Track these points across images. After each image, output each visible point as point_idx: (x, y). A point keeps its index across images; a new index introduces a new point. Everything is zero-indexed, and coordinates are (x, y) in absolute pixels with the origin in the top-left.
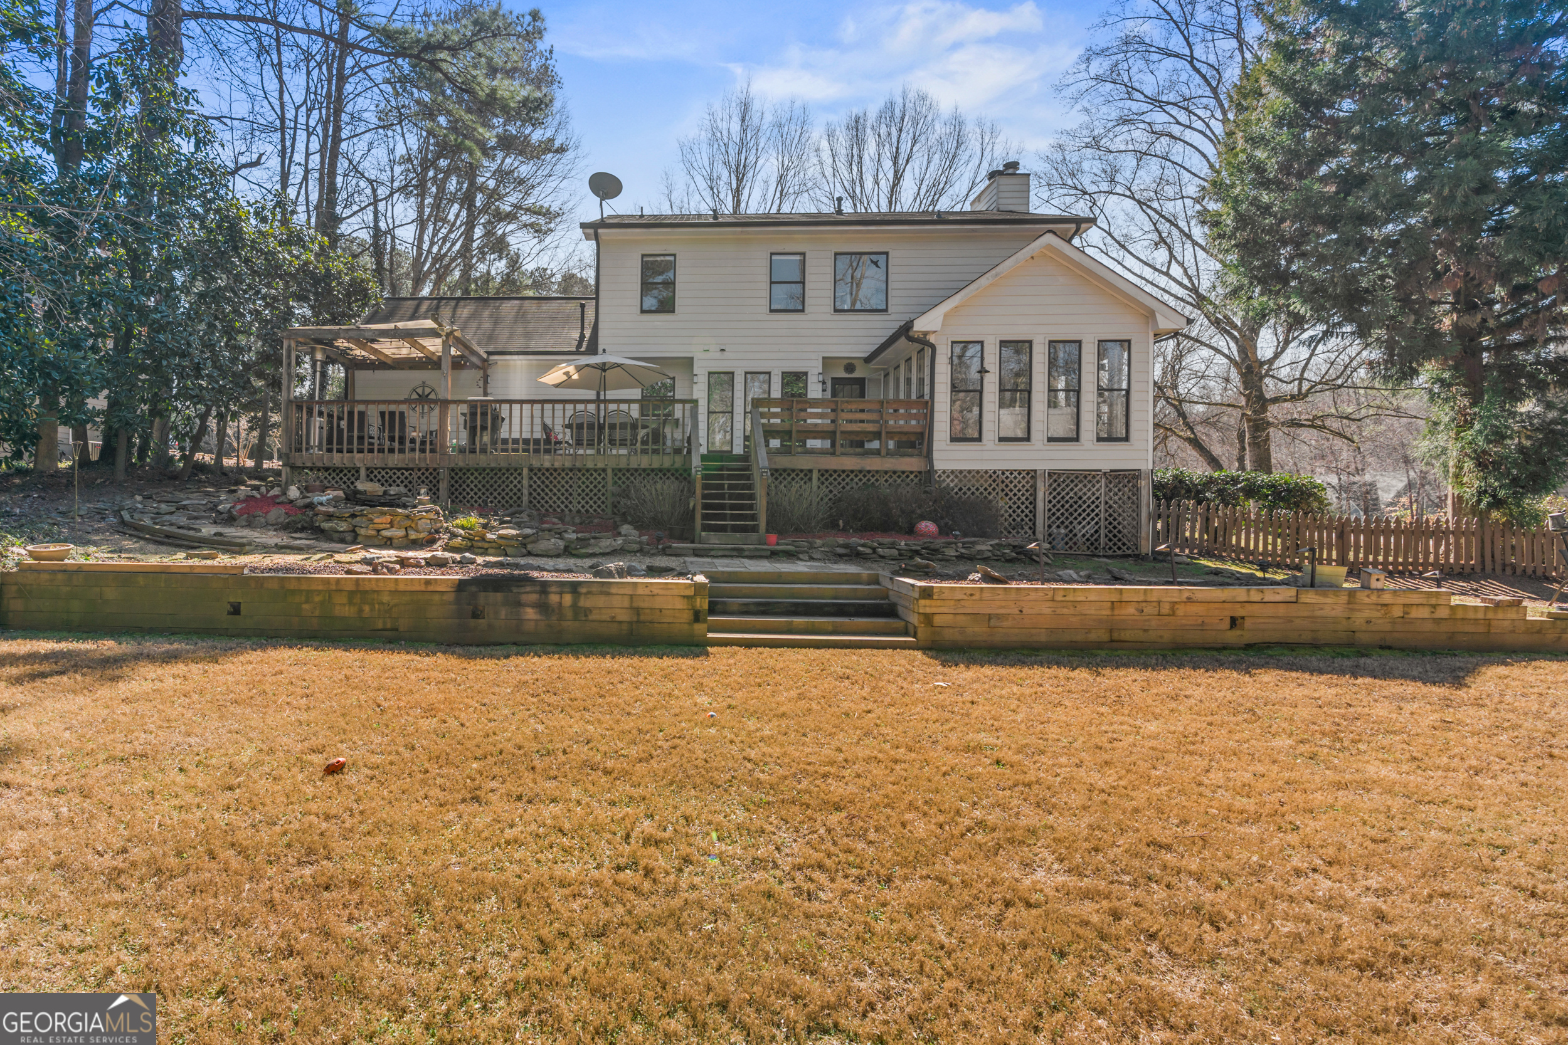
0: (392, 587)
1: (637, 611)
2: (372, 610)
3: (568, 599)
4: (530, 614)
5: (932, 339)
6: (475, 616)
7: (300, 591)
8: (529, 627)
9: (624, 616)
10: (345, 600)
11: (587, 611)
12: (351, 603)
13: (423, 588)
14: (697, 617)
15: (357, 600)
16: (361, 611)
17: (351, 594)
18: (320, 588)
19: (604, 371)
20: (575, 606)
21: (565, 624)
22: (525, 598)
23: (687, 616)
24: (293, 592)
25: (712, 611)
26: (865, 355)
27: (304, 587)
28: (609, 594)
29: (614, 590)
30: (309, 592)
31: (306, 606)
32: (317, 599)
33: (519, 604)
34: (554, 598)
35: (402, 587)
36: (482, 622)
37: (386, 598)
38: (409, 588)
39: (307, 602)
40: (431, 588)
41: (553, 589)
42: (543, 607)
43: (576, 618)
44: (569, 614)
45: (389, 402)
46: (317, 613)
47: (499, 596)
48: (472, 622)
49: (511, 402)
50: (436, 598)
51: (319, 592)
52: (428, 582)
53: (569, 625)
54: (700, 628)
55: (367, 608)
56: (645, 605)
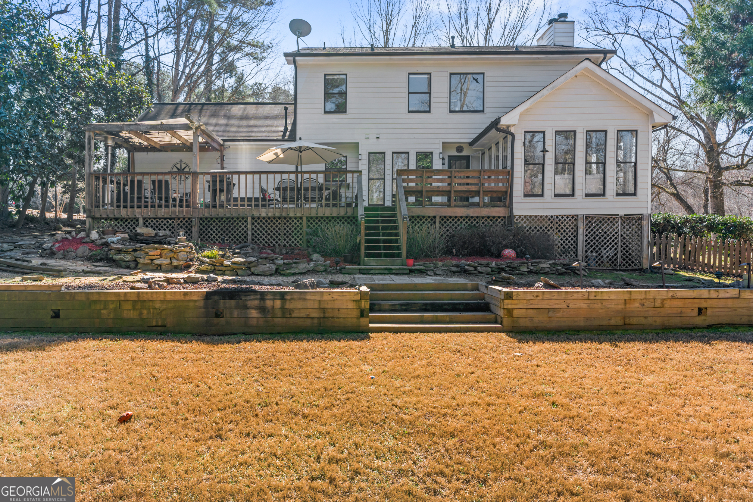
0: (162, 297)
1: (324, 310)
2: (149, 313)
3: (278, 303)
4: (254, 314)
5: (512, 130)
6: (217, 315)
7: (100, 301)
8: (254, 322)
9: (315, 314)
10: (130, 307)
11: (291, 311)
12: (134, 308)
13: (182, 298)
14: (362, 314)
15: (138, 306)
16: (141, 314)
17: (135, 303)
18: (114, 299)
19: (301, 152)
20: (282, 308)
21: (276, 320)
22: (250, 303)
23: (356, 313)
24: (95, 302)
25: (372, 310)
26: (470, 141)
27: (103, 298)
28: (305, 299)
29: (308, 297)
30: (106, 303)
31: (104, 312)
32: (112, 306)
33: (246, 307)
34: (269, 303)
35: (168, 298)
36: (222, 320)
37: (158, 305)
38: (173, 298)
39: (105, 308)
40: (188, 298)
41: (269, 297)
42: (263, 310)
43: (283, 316)
44: (279, 313)
45: (158, 174)
46: (112, 316)
47: (233, 302)
48: (216, 320)
49: (239, 173)
50: (191, 304)
51: (113, 302)
52: (186, 294)
53: (278, 320)
54: (364, 321)
55: (145, 312)
56: (329, 306)
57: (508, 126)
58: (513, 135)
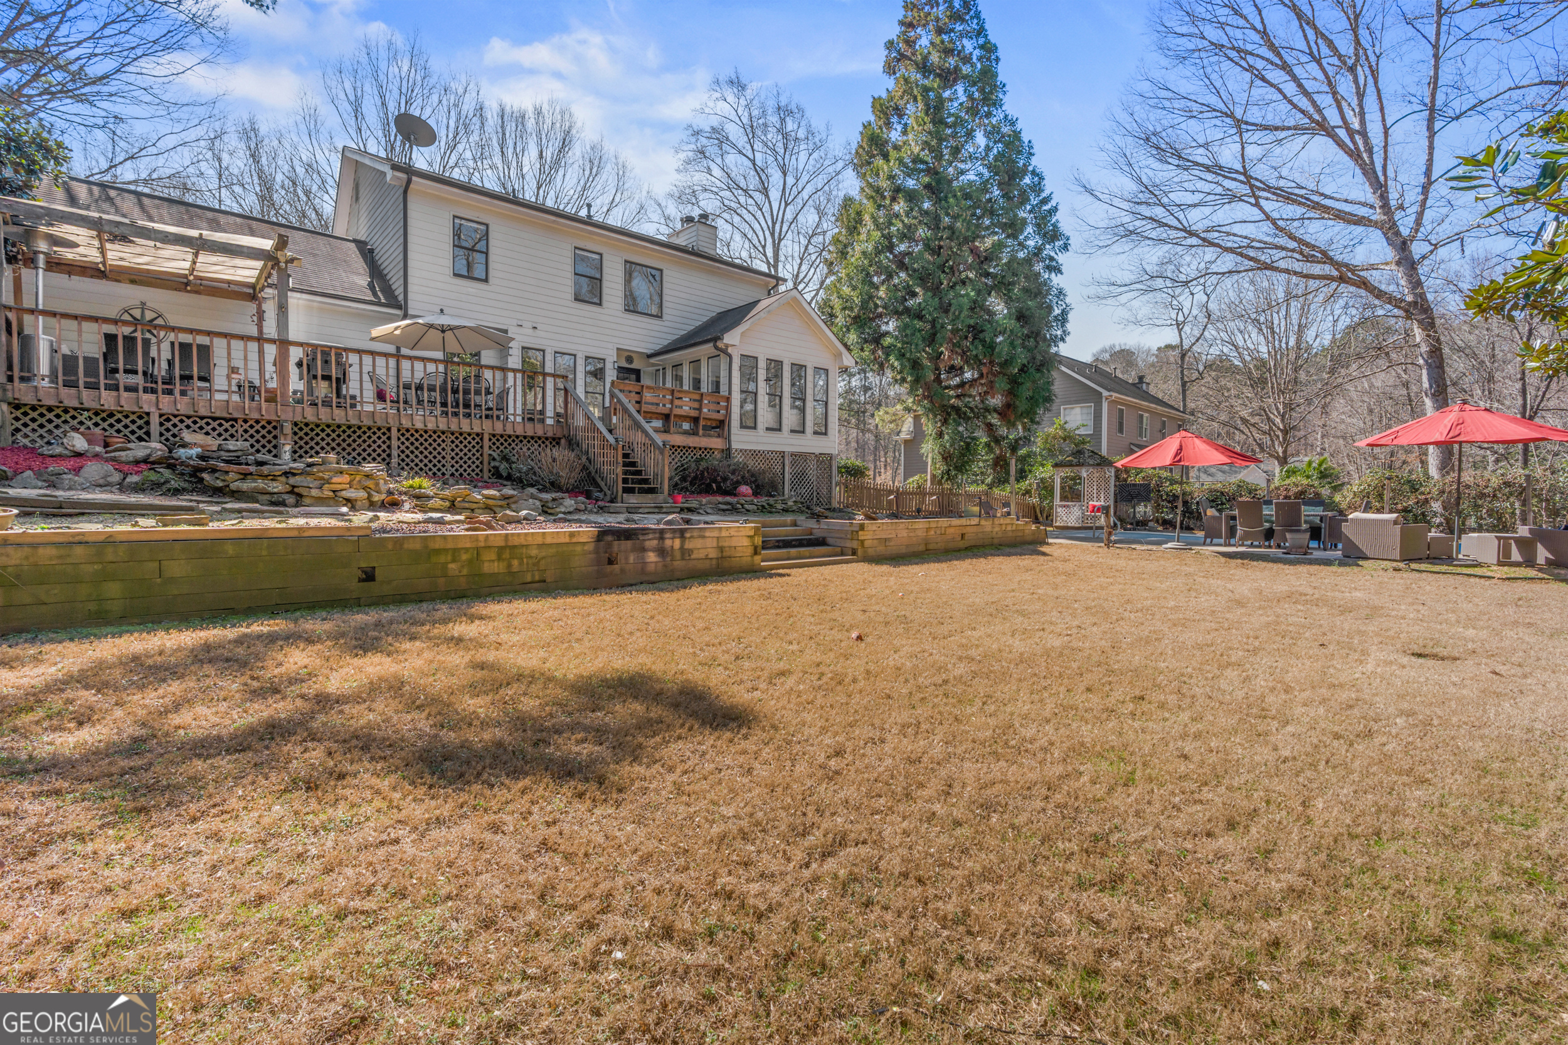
0: (539, 540)
1: (721, 549)
2: (521, 563)
3: (677, 543)
4: (652, 557)
5: (730, 350)
6: (610, 562)
7: (446, 550)
8: (651, 568)
9: (713, 554)
10: (493, 556)
11: (690, 551)
12: (500, 558)
13: (567, 540)
14: (756, 553)
15: (506, 555)
16: (510, 566)
17: (501, 550)
18: (468, 545)
19: (443, 331)
20: (682, 548)
21: (676, 563)
22: (648, 544)
23: (750, 550)
24: (438, 552)
25: (764, 548)
26: (649, 352)
27: (450, 545)
28: (704, 537)
29: (707, 534)
30: (456, 551)
31: (452, 566)
32: (464, 557)
33: (644, 550)
34: (668, 543)
35: (549, 540)
36: (616, 567)
37: (534, 552)
38: (555, 541)
39: (454, 561)
40: (574, 540)
41: (668, 535)
42: (662, 552)
43: (683, 559)
44: (678, 555)
46: (465, 572)
47: (629, 543)
48: (609, 568)
50: (579, 548)
51: (467, 550)
52: (572, 534)
53: (678, 564)
54: (757, 558)
55: (515, 563)
56: (726, 544)
57: (727, 346)
58: (730, 356)
